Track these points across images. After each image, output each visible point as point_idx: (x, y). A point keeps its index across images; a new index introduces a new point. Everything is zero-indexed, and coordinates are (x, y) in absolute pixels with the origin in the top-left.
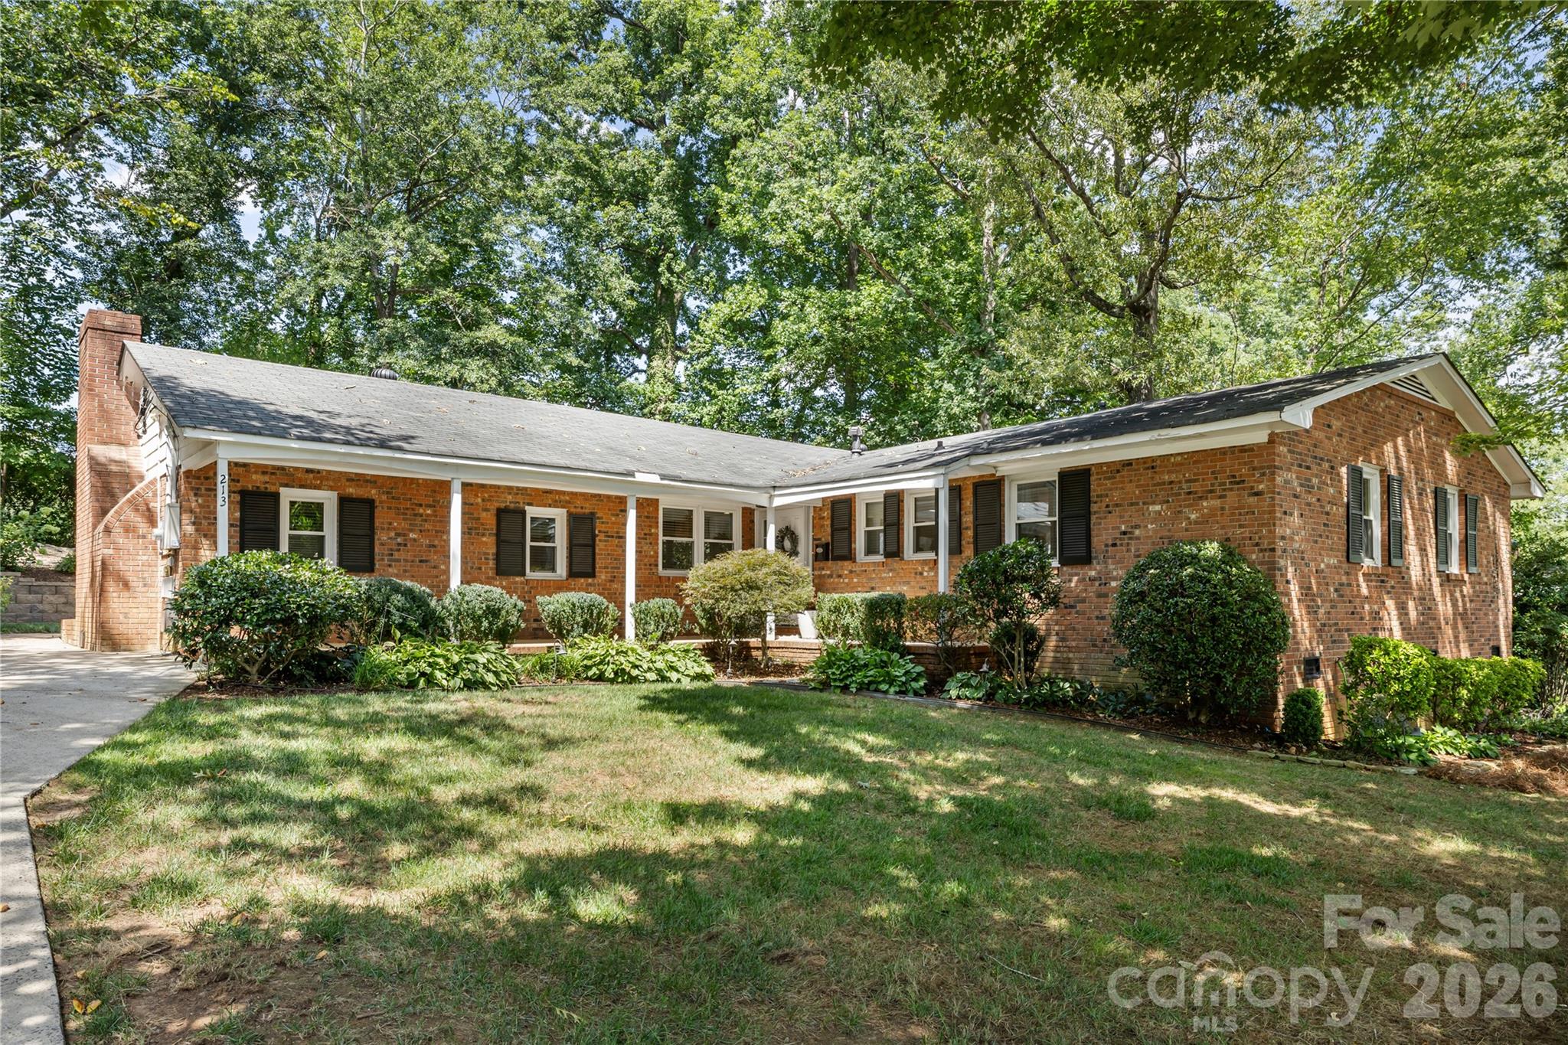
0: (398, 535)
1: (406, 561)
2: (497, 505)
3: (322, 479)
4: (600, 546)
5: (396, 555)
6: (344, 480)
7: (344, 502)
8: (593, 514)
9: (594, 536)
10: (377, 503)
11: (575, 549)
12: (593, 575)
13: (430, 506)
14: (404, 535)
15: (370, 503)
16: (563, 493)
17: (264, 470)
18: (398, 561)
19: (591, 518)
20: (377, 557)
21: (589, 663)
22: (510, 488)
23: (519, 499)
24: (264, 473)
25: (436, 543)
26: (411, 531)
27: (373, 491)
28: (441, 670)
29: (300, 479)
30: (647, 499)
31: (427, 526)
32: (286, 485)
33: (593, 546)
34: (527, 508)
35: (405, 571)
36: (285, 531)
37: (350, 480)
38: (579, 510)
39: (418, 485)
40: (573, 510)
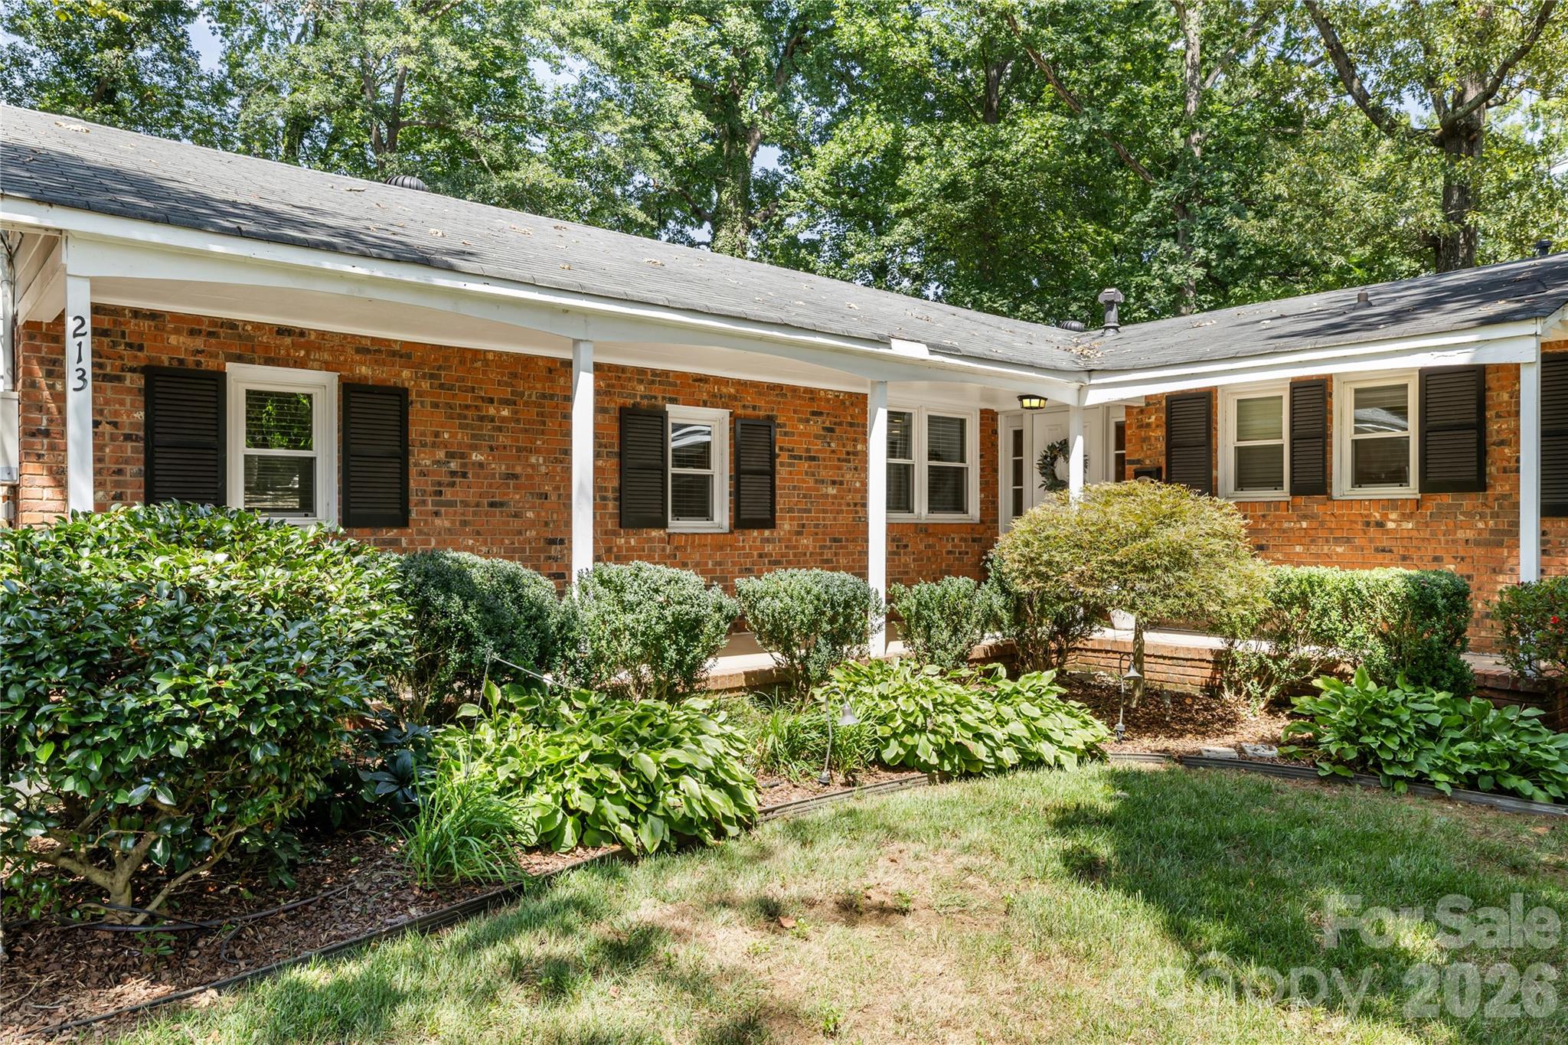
0: (451, 455)
1: (465, 504)
2: (620, 401)
3: (309, 347)
4: (782, 472)
5: (448, 494)
6: (350, 351)
7: (351, 392)
8: (770, 418)
9: (773, 457)
10: (413, 397)
11: (745, 479)
12: (770, 523)
13: (505, 402)
14: (463, 456)
15: (400, 395)
16: (725, 382)
17: (193, 326)
18: (451, 504)
19: (768, 424)
20: (413, 498)
21: (883, 731)
22: (642, 371)
23: (657, 390)
24: (192, 333)
25: (518, 470)
26: (475, 448)
27: (406, 373)
28: (617, 798)
29: (267, 348)
30: (850, 394)
31: (502, 439)
32: (239, 359)
33: (772, 473)
34: (669, 407)
35: (464, 523)
36: (238, 448)
37: (362, 350)
38: (750, 412)
39: (486, 362)
40: (740, 411)
